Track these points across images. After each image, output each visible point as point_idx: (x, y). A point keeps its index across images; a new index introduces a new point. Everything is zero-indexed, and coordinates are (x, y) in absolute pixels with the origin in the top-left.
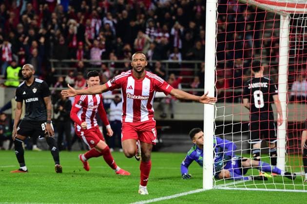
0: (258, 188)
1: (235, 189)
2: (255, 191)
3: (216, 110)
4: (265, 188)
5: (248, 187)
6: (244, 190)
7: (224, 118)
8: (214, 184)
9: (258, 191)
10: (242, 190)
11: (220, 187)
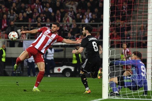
0: (135, 98)
1: (121, 98)
2: (134, 100)
3: (110, 52)
4: (139, 98)
5: (129, 97)
6: (127, 99)
7: (115, 56)
8: (109, 96)
9: (135, 100)
10: (125, 99)
11: (112, 97)
